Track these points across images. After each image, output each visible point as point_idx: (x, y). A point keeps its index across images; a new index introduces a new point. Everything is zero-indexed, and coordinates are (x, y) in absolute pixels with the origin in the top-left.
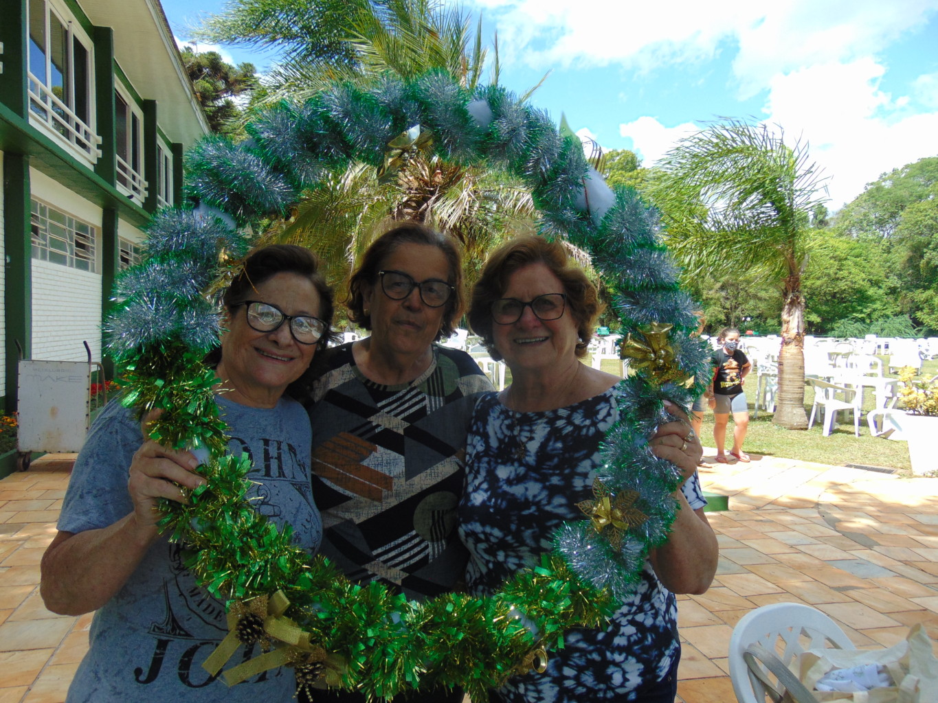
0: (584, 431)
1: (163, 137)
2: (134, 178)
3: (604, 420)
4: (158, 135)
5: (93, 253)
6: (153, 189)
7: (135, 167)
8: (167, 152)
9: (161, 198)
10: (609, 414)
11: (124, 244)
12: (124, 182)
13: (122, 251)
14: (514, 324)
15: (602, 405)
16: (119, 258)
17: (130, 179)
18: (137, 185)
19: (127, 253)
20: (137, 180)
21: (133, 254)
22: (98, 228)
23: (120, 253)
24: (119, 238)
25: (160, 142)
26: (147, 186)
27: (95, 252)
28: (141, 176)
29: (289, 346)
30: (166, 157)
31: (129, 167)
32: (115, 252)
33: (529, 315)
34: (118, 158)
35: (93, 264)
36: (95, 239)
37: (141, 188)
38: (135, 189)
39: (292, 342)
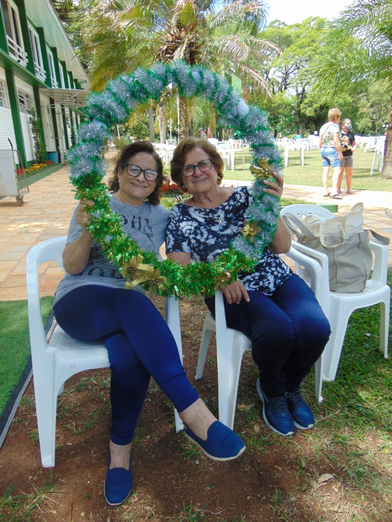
0: (237, 205)
1: (31, 23)
2: (19, 50)
3: (240, 199)
4: (28, 22)
5: (4, 97)
6: (30, 57)
7: (18, 43)
8: (35, 34)
9: (36, 63)
10: (241, 196)
11: (20, 92)
12: (13, 53)
13: (19, 96)
14: (193, 175)
15: (236, 195)
16: (19, 100)
17: (16, 51)
18: (21, 55)
19: (22, 98)
20: (21, 51)
21: (26, 98)
22: (4, 81)
23: (19, 97)
24: (17, 89)
25: (30, 26)
26: (27, 56)
27: (5, 96)
28: (22, 49)
29: (144, 182)
30: (35, 37)
31: (15, 43)
32: (16, 96)
33: (198, 171)
34: (8, 37)
35: (5, 103)
36: (4, 88)
37: (24, 57)
38: (20, 57)
39: (145, 180)
